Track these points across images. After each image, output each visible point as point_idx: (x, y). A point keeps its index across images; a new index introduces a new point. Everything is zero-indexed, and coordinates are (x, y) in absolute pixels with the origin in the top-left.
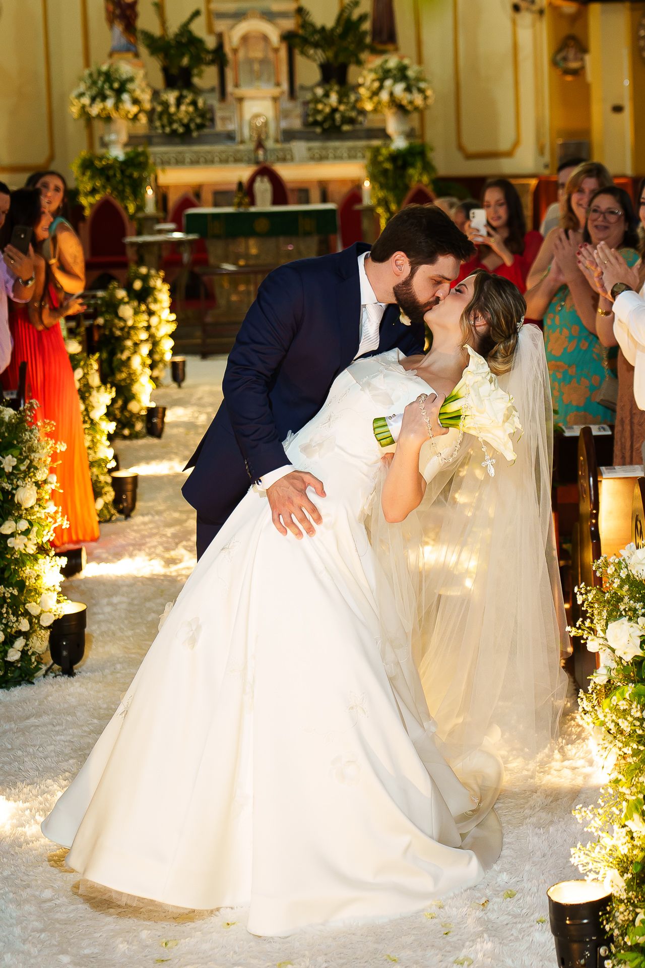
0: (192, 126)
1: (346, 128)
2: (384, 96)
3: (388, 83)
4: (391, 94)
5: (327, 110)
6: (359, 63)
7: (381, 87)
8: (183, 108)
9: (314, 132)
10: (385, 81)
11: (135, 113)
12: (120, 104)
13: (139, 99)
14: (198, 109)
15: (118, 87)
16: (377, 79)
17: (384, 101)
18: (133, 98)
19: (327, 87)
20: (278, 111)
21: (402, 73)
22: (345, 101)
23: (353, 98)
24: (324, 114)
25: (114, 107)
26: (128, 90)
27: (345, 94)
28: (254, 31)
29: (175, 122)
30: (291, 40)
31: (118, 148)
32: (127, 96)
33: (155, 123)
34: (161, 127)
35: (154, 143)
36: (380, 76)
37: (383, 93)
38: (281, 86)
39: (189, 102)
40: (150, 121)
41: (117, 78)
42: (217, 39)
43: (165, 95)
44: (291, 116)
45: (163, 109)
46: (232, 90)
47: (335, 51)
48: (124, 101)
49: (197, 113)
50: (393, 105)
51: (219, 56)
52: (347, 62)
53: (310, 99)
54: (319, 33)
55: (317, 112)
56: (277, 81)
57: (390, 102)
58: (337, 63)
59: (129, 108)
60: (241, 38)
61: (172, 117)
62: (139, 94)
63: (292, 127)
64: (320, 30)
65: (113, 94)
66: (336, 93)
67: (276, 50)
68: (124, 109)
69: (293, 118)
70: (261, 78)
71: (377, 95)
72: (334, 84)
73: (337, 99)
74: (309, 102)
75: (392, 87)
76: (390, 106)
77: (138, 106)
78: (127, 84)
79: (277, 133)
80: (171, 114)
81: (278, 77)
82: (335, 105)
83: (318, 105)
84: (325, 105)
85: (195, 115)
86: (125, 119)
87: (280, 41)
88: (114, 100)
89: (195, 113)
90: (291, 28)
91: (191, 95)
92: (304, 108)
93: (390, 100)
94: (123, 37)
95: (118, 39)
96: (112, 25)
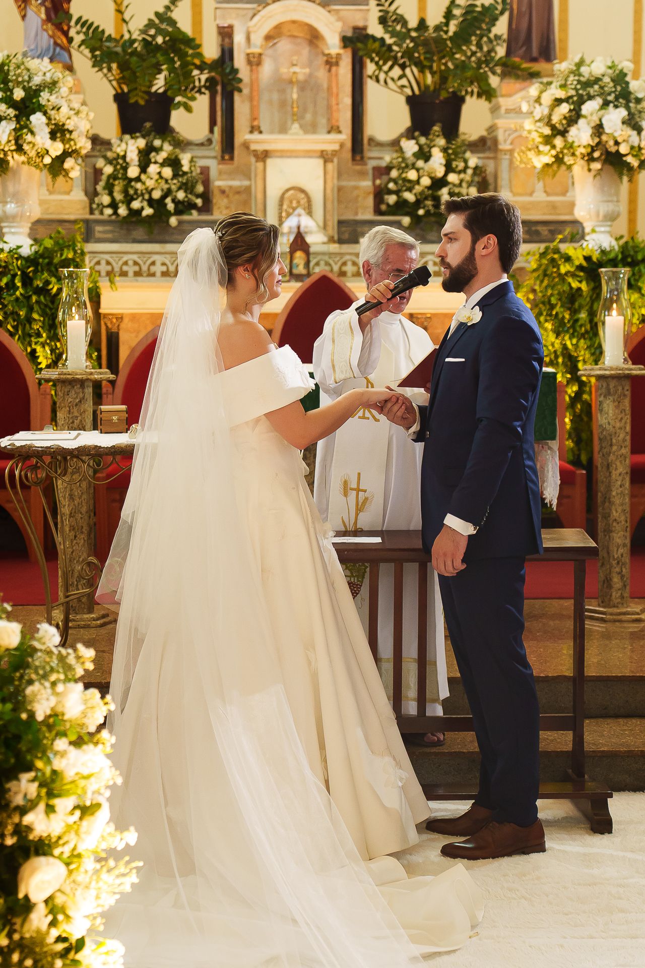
0: (171, 206)
2: (581, 135)
3: (590, 107)
4: (599, 129)
5: (426, 181)
6: (487, 93)
7: (574, 117)
8: (153, 169)
9: (399, 223)
10: (583, 103)
11: (56, 156)
12: (27, 135)
13: (66, 127)
14: (181, 173)
15: (22, 99)
16: (567, 100)
17: (579, 146)
18: (52, 124)
19: (423, 140)
20: (333, 182)
21: (619, 88)
22: (457, 166)
23: (473, 161)
24: (418, 189)
25: (13, 142)
26: (44, 106)
27: (456, 153)
28: (294, 22)
29: (137, 195)
30: (360, 45)
31: (21, 230)
32: (40, 119)
33: (100, 196)
34: (109, 206)
35: (98, 235)
36: (573, 93)
37: (578, 129)
38: (340, 132)
39: (164, 160)
40: (91, 194)
41: (20, 79)
42: (223, 40)
43: (119, 146)
44: (356, 193)
45: (115, 170)
46: (248, 137)
47: (441, 71)
48: (35, 130)
49: (178, 181)
50: (596, 154)
51: (223, 74)
52: (463, 93)
53: (391, 162)
54: (414, 34)
55: (404, 186)
56: (334, 122)
57: (592, 147)
58: (444, 95)
59: (43, 144)
60: (268, 38)
61: (132, 187)
62: (67, 117)
63: (356, 214)
64: (416, 30)
65: (12, 112)
66: (441, 151)
67: (334, 60)
68: (34, 145)
69: (358, 196)
70: (302, 117)
71: (563, 133)
72: (437, 133)
73: (444, 162)
74: (389, 169)
75: (600, 116)
76: (591, 159)
77: (63, 141)
78: (42, 94)
79: (330, 223)
80: (131, 180)
81: (335, 115)
82: (440, 172)
83: (407, 172)
84: (421, 171)
85: (174, 184)
86: (35, 166)
87: (342, 45)
88: (13, 125)
89: (175, 181)
90: (361, 24)
91: (167, 147)
92: (380, 178)
93: (591, 143)
94: (46, 30)
95: (37, 35)
96: (28, 8)
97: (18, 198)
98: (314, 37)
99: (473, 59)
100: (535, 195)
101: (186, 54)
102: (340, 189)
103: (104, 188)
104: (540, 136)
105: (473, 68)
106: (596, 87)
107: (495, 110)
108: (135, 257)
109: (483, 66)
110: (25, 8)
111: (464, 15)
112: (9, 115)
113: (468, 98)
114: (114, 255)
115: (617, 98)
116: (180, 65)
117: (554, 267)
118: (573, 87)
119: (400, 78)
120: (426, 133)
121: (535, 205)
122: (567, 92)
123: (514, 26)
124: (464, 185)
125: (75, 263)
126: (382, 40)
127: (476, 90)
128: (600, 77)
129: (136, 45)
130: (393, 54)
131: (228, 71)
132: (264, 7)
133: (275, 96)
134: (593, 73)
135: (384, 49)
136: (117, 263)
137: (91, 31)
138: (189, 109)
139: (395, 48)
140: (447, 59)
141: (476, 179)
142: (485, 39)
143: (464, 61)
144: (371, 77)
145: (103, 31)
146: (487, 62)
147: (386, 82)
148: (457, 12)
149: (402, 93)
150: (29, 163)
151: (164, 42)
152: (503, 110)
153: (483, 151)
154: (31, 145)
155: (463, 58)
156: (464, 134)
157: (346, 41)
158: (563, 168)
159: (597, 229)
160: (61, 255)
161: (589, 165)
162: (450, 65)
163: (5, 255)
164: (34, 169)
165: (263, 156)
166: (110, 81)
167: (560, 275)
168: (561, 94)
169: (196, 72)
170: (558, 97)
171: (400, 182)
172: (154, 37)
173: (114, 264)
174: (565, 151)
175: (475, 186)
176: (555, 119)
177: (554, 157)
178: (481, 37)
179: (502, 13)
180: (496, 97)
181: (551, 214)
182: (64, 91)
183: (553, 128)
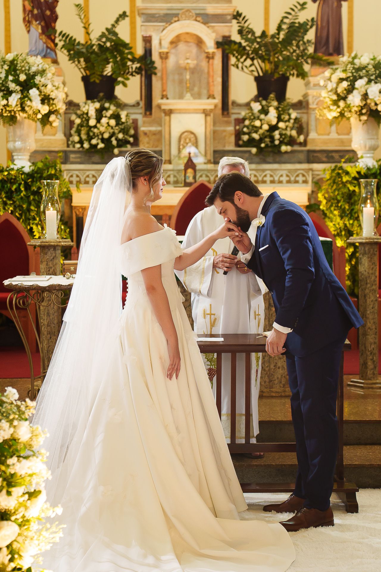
0: (114, 142)
1: (284, 148)
2: (355, 99)
3: (360, 83)
5: (266, 127)
6: (302, 75)
7: (350, 90)
8: (104, 121)
9: (250, 152)
10: (356, 81)
11: (45, 114)
12: (27, 101)
13: (50, 97)
14: (120, 123)
15: (25, 81)
16: (346, 79)
17: (354, 106)
18: (42, 95)
19: (264, 103)
20: (210, 128)
21: (378, 72)
22: (284, 118)
23: (294, 115)
24: (261, 131)
25: (19, 106)
26: (37, 84)
27: (284, 110)
28: (187, 33)
29: (95, 136)
30: (226, 47)
31: (24, 157)
32: (35, 92)
33: (73, 137)
34: (79, 142)
35: (71, 160)
36: (350, 75)
37: (353, 96)
38: (214, 98)
39: (111, 115)
40: (68, 136)
41: (23, 69)
42: (146, 44)
43: (84, 107)
44: (224, 134)
45: (82, 121)
46: (160, 101)
47: (275, 62)
48: (32, 98)
49: (119, 128)
50: (364, 111)
51: (146, 65)
52: (288, 74)
53: (245, 116)
54: (259, 40)
55: (253, 130)
56: (211, 93)
57: (361, 107)
58: (276, 76)
59: (37, 107)
60: (172, 43)
61: (92, 131)
62: (51, 91)
63: (224, 146)
64: (260, 37)
65: (18, 88)
66: (275, 109)
67: (211, 56)
68: (31, 107)
69: (225, 136)
70: (192, 90)
71: (345, 99)
72: (272, 99)
73: (276, 115)
74: (244, 120)
75: (366, 88)
76: (361, 114)
77: (49, 105)
78: (36, 77)
79: (208, 152)
80: (91, 127)
81: (212, 88)
82: (274, 122)
83: (254, 122)
84: (263, 122)
85: (117, 129)
86: (32, 120)
87: (216, 46)
88: (19, 96)
89: (117, 128)
90: (227, 34)
91: (113, 108)
92: (239, 125)
93: (361, 105)
94: (41, 39)
95: (36, 42)
96: (31, 26)
97: (23, 139)
98: (199, 42)
99: (294, 54)
100: (331, 134)
101: (124, 53)
102: (215, 132)
103: (76, 132)
104: (331, 101)
105: (294, 60)
106: (364, 71)
107: (307, 84)
108: (93, 173)
109: (300, 58)
110: (29, 26)
111: (288, 28)
112: (17, 90)
113: (291, 77)
114: (81, 172)
115: (376, 78)
116: (120, 60)
117: (339, 178)
118: (350, 71)
119: (251, 66)
120: (266, 98)
121: (331, 141)
122: (347, 74)
123: (319, 34)
124: (289, 129)
125: (56, 177)
126: (240, 43)
127: (296, 73)
128: (366, 65)
129: (94, 47)
130: (246, 52)
131: (148, 62)
132: (170, 25)
133: (177, 77)
134: (362, 63)
135: (241, 49)
136: (83, 176)
137: (68, 39)
138: (125, 85)
139: (248, 48)
140: (279, 54)
141: (296, 125)
142: (301, 42)
143: (288, 56)
144: (233, 65)
145: (75, 40)
146: (302, 56)
147: (242, 68)
148: (284, 27)
149: (252, 75)
150: (28, 118)
151: (111, 46)
152: (312, 85)
153: (300, 109)
154: (30, 107)
155: (288, 54)
156: (289, 99)
157: (218, 44)
158: (344, 119)
159: (364, 155)
160: (48, 172)
161: (360, 117)
162: (281, 58)
163: (15, 172)
164: (31, 121)
165: (169, 113)
166: (79, 69)
167: (343, 183)
168: (343, 76)
169: (129, 63)
170: (341, 77)
171: (250, 127)
172: (105, 43)
173: (81, 177)
174: (346, 109)
175: (295, 130)
176: (339, 90)
177: (339, 113)
178: (299, 42)
179: (311, 27)
180: (307, 77)
181: (340, 146)
182: (49, 75)
183: (338, 95)
